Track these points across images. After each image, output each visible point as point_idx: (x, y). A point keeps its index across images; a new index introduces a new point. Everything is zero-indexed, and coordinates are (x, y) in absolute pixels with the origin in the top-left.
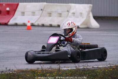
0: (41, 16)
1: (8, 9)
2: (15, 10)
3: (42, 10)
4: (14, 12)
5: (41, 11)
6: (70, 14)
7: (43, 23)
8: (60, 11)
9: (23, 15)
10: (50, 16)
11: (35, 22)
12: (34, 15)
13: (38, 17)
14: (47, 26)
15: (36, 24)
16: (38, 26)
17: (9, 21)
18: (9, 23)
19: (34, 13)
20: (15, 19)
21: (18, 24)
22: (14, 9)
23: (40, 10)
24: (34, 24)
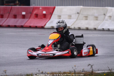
0: (77, 20)
1: (44, 12)
3: (78, 13)
4: (50, 15)
5: (77, 15)
6: (106, 17)
8: (96, 15)
9: (60, 18)
10: (87, 19)
11: (72, 26)
12: (70, 19)
13: (75, 20)
16: (74, 29)
19: (70, 17)
20: (52, 22)
22: (51, 13)
23: (76, 13)
24: (70, 28)
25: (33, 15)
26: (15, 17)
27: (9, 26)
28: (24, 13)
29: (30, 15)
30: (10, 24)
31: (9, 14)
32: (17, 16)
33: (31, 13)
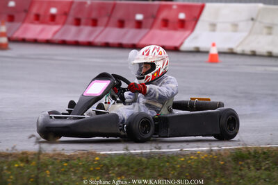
0: (250, 33)
1: (182, 16)
2: (196, 19)
3: (252, 19)
4: (193, 23)
5: (251, 22)
7: (254, 49)
9: (214, 30)
10: (270, 34)
11: (238, 46)
12: (235, 31)
13: (245, 34)
14: (261, 56)
15: (238, 50)
16: (243, 55)
17: (182, 44)
18: (183, 48)
19: (235, 27)
20: (196, 38)
21: (202, 49)
22: (195, 17)
23: (247, 20)
24: (235, 51)
25: (159, 22)
26: (121, 24)
27: (107, 45)
28: (139, 17)
29: (151, 21)
30: (111, 40)
31: (110, 17)
32: (126, 23)
33: (155, 18)
